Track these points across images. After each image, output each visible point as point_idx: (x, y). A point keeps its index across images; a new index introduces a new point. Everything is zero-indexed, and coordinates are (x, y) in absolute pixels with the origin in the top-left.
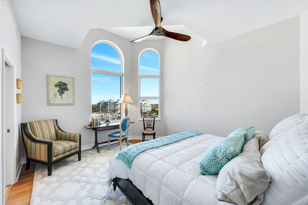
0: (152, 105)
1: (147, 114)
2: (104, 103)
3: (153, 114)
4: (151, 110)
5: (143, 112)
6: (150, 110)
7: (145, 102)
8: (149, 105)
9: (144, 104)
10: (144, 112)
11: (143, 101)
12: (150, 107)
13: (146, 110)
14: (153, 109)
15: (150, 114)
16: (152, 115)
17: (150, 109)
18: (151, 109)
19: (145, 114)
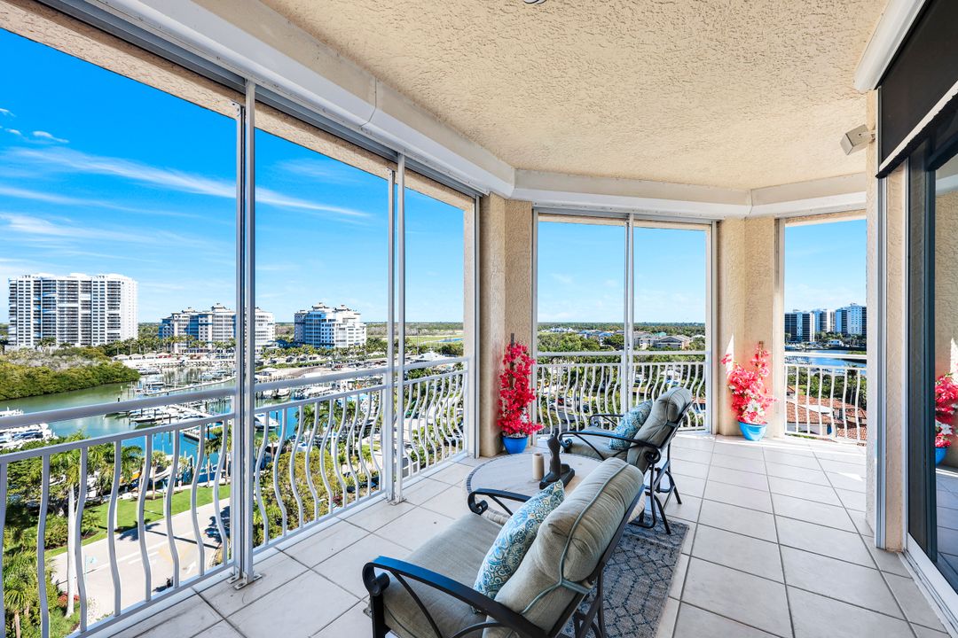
0: (369, 325)
1: (352, 353)
2: (192, 317)
3: (372, 355)
4: (365, 341)
5: (337, 349)
6: (361, 343)
7: (345, 314)
8: (357, 326)
9: (341, 322)
10: (339, 346)
11: (336, 311)
12: (361, 331)
13: (348, 343)
14: (373, 337)
15: (363, 353)
16: (370, 358)
17: (362, 338)
18: (365, 337)
19: (345, 354)
